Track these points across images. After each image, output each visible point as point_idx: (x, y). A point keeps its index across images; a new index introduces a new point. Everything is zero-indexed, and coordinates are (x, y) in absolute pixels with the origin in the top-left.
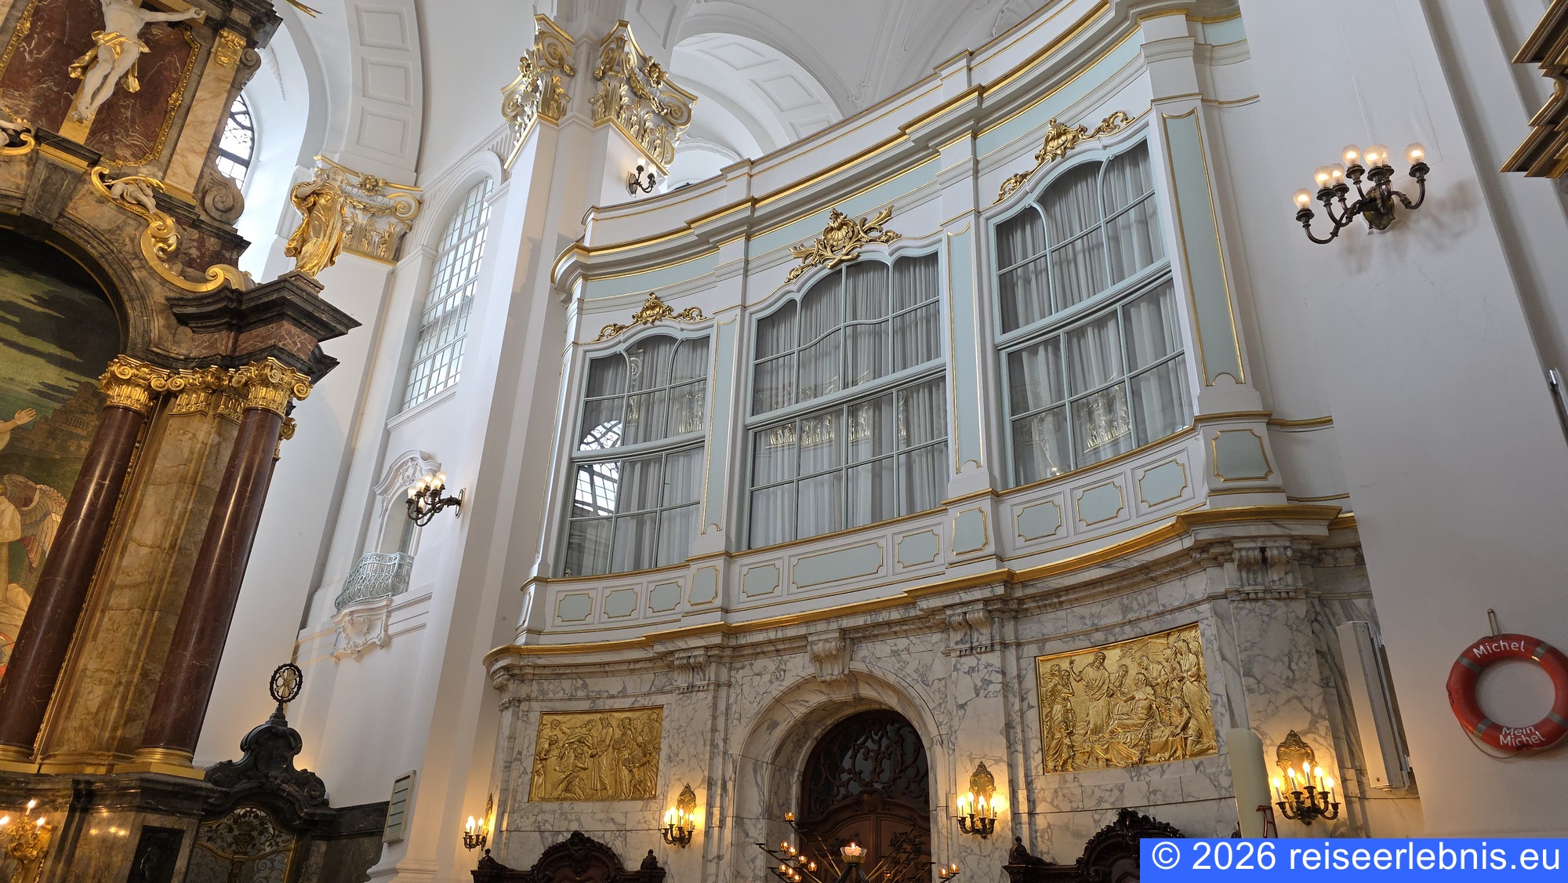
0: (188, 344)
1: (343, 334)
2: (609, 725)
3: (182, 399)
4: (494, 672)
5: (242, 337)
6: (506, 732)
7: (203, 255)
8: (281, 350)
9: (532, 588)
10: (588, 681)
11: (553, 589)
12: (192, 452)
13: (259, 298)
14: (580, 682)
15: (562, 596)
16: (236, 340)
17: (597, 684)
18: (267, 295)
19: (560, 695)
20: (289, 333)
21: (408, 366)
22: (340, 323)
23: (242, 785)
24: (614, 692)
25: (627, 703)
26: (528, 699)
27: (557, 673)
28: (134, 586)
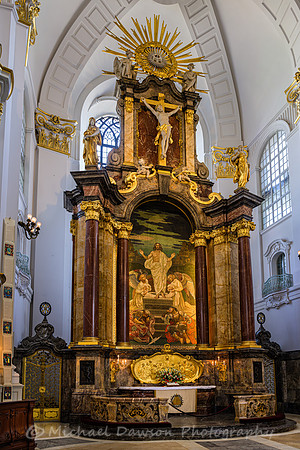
0: (212, 222)
3: (216, 239)
5: (229, 215)
7: (203, 192)
12: (225, 255)
20: (245, 209)
28: (222, 297)
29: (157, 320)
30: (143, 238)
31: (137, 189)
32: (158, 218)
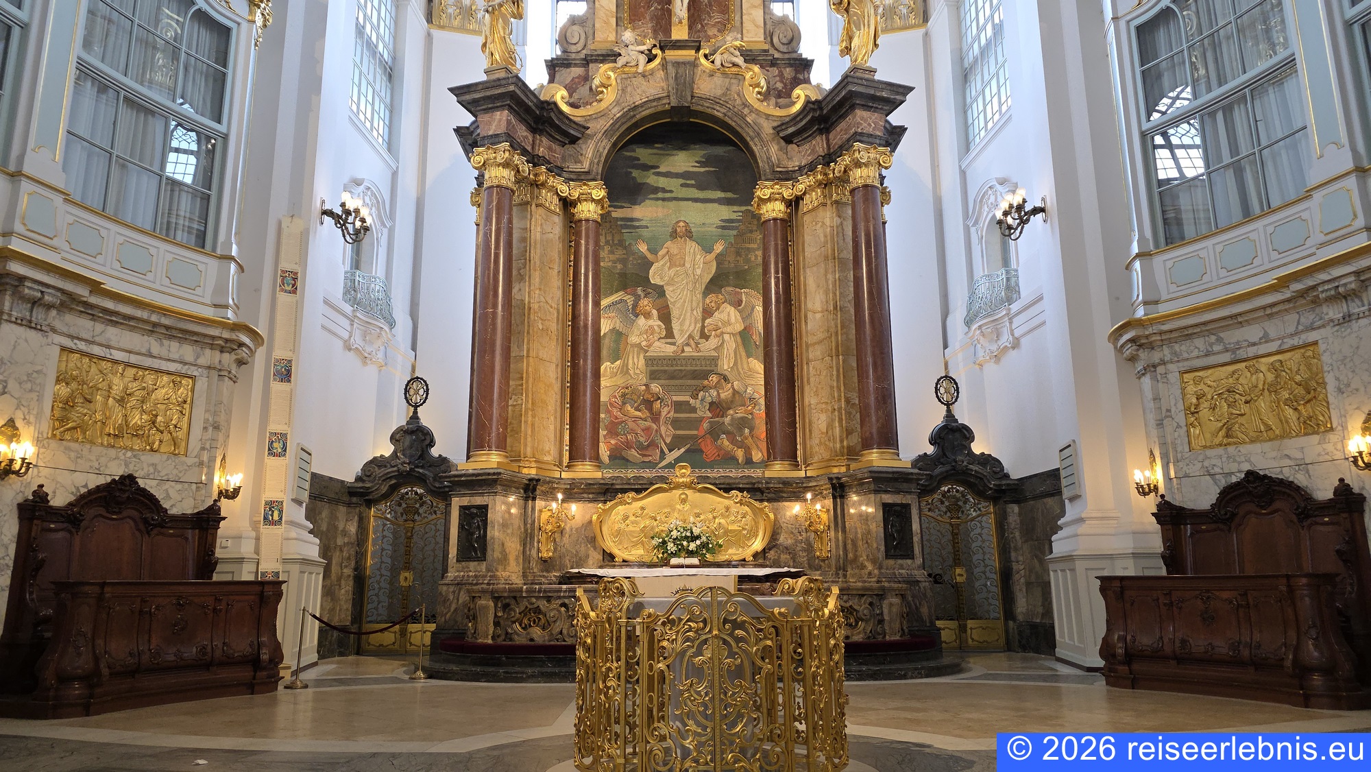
0: (798, 156)
1: (902, 102)
2: (1258, 371)
3: (807, 198)
4: (1122, 346)
5: (831, 136)
6: (1149, 395)
7: (785, 85)
8: (861, 134)
9: (1137, 265)
10: (1222, 335)
11: (1158, 261)
12: (825, 236)
13: (833, 99)
14: (1213, 338)
15: (1169, 264)
16: (828, 140)
17: (1234, 336)
18: (837, 95)
19: (1196, 353)
20: (862, 118)
21: (963, 109)
22: (898, 93)
23: (939, 470)
24: (1256, 339)
25: (1273, 347)
26: (1163, 362)
27: (1186, 334)
28: (820, 342)
29: (679, 406)
30: (644, 212)
31: (617, 102)
32: (684, 161)
